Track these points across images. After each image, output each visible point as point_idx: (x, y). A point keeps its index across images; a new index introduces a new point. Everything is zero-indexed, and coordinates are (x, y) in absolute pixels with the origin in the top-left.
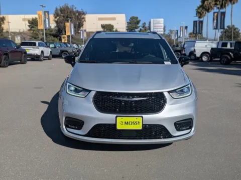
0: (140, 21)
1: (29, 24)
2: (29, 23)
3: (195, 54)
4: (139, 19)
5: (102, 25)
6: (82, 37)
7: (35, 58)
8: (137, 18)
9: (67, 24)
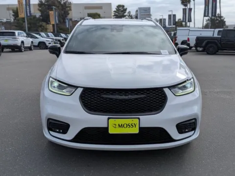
0: (126, 9)
1: (13, 14)
2: (13, 12)
3: (189, 44)
4: (125, 8)
5: (88, 14)
6: (67, 26)
7: (15, 49)
8: (123, 6)
9: (51, 13)
